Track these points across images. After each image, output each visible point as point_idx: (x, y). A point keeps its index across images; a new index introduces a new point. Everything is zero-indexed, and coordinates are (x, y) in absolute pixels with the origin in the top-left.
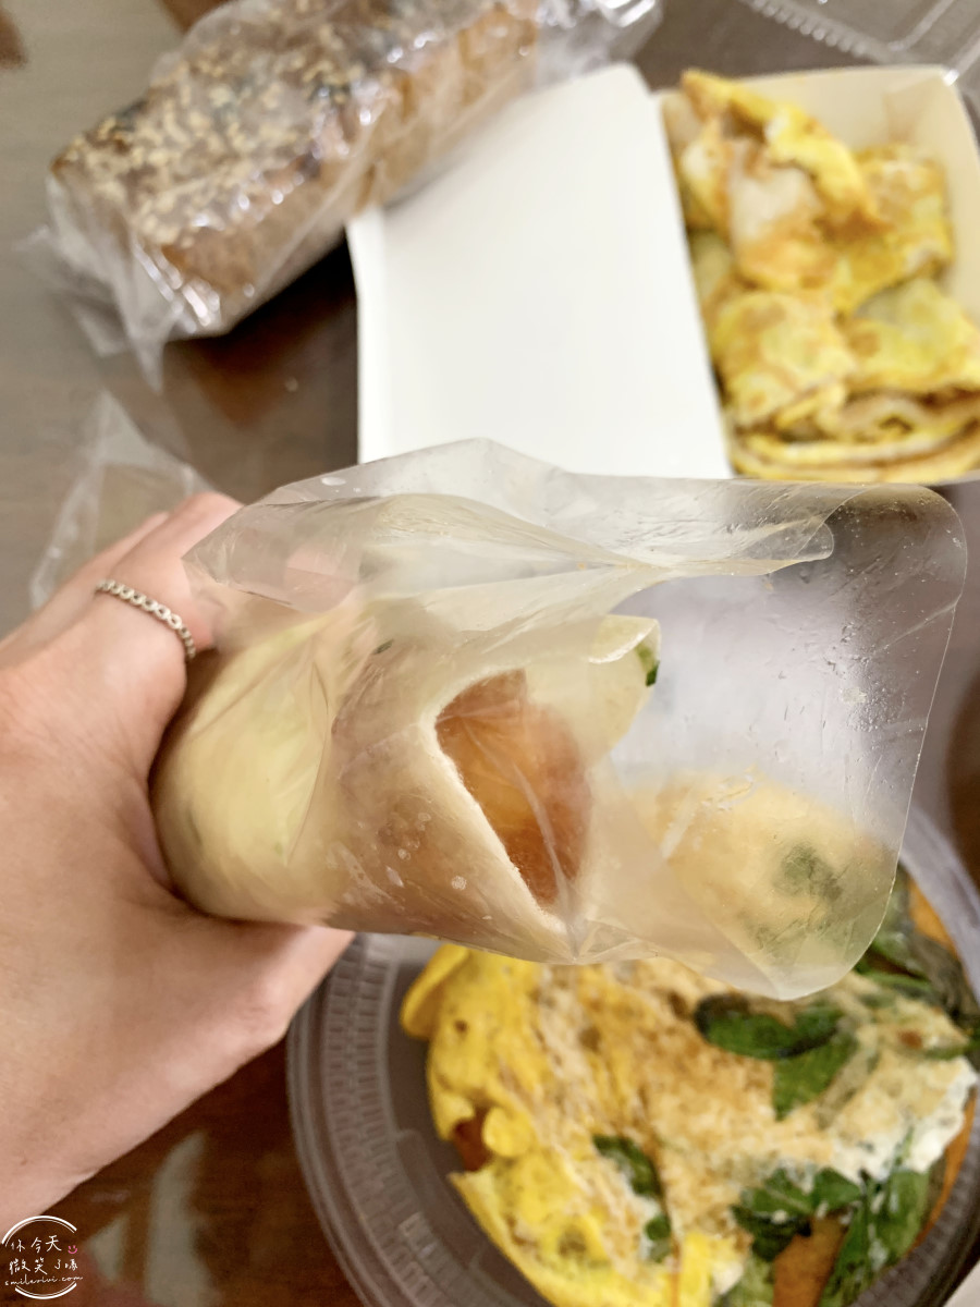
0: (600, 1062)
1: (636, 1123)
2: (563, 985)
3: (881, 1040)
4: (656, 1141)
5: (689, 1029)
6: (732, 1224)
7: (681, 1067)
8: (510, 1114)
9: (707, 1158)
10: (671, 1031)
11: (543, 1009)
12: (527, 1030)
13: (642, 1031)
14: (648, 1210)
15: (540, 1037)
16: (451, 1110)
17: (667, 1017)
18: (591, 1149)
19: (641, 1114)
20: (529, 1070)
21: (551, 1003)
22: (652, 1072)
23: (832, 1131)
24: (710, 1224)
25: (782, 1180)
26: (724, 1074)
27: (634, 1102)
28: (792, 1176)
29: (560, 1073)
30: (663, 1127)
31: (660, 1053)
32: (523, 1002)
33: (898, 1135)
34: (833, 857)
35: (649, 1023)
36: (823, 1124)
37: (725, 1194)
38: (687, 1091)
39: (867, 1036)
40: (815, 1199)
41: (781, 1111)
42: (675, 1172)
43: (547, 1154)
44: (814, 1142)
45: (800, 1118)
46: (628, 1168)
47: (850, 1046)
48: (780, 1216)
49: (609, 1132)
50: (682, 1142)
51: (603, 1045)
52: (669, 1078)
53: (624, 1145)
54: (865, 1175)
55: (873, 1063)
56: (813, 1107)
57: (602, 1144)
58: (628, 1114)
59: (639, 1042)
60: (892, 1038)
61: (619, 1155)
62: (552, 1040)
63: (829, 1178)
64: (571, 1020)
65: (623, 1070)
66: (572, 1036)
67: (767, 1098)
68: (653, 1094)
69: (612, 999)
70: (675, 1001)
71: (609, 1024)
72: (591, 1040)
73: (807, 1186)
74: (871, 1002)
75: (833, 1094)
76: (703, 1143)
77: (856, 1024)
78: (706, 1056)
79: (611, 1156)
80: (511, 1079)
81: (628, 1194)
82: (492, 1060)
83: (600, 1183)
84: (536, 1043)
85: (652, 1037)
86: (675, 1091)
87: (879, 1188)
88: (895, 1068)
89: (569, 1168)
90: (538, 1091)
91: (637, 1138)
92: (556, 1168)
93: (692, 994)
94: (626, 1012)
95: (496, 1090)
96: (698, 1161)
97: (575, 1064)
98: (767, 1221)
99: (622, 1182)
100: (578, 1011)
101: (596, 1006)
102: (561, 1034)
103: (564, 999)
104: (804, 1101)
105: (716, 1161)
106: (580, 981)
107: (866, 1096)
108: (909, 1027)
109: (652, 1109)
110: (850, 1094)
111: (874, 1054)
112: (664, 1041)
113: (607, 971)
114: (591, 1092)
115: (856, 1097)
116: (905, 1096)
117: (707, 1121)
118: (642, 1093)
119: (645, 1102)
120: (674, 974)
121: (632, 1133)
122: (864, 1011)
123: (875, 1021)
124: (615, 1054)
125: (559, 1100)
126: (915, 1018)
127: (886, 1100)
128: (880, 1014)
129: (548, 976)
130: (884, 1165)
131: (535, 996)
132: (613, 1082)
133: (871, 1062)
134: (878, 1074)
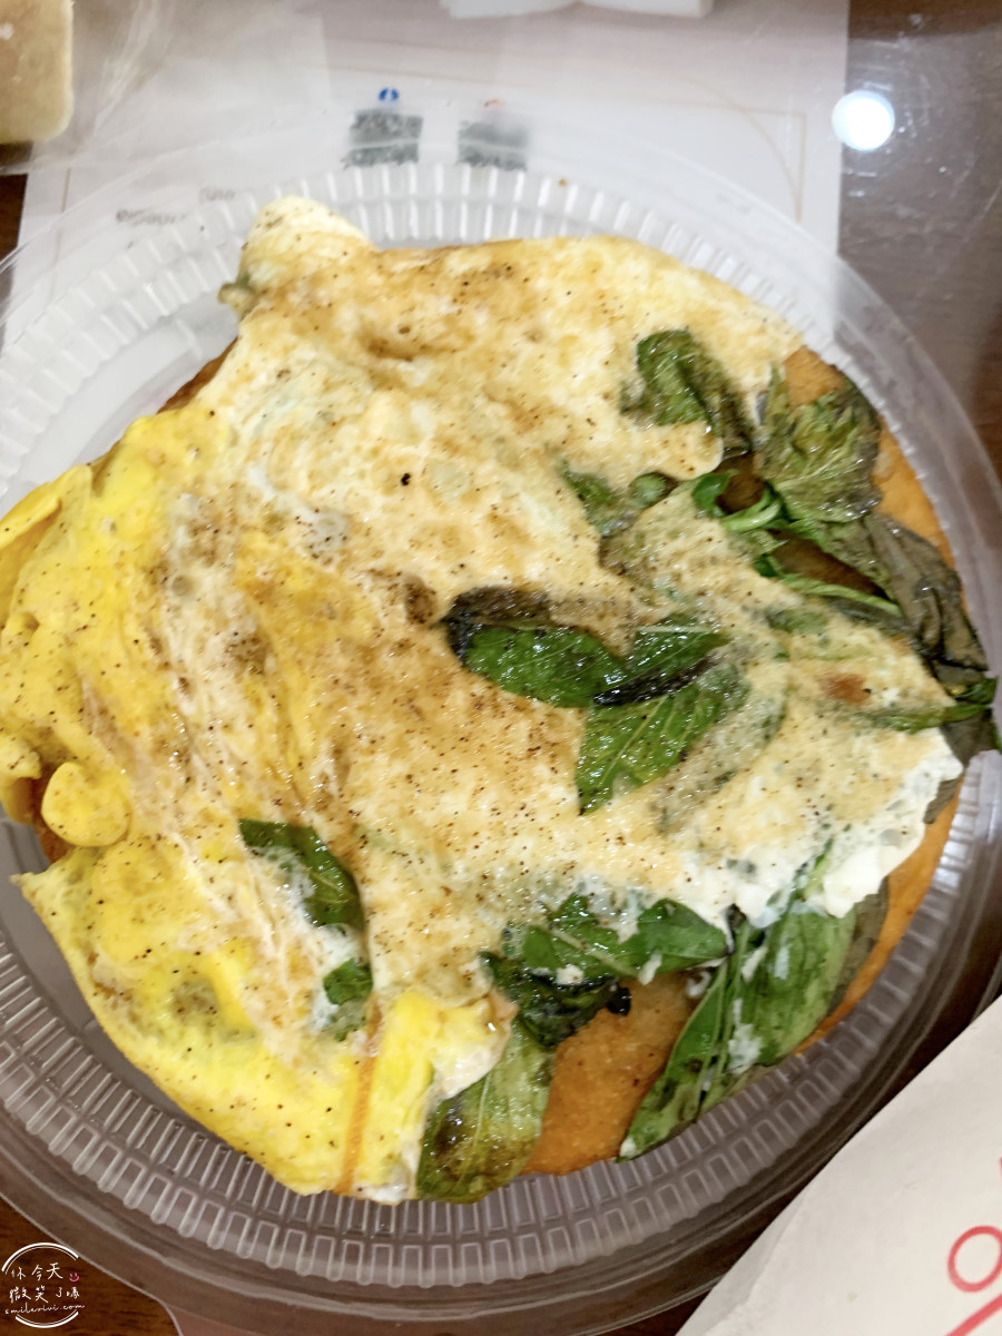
0: (263, 692)
1: (324, 803)
2: (211, 557)
3: (791, 689)
4: (358, 833)
5: (435, 643)
6: (482, 983)
7: (411, 707)
8: (92, 777)
9: (446, 868)
10: (403, 646)
11: (172, 598)
12: (133, 630)
13: (346, 642)
14: (334, 950)
15: (157, 644)
17: (397, 622)
18: (236, 841)
19: (333, 788)
20: (133, 697)
21: (184, 586)
22: (356, 714)
23: (685, 836)
24: (446, 981)
25: (579, 915)
26: (491, 725)
27: (325, 763)
28: (598, 907)
29: (188, 707)
30: (371, 811)
31: (376, 685)
32: (134, 581)
33: (803, 851)
34: (750, 379)
35: (361, 629)
36: (665, 826)
37: (475, 931)
38: (420, 750)
39: (766, 679)
40: (638, 950)
41: (590, 796)
42: (384, 886)
43: (153, 843)
44: (648, 852)
45: (625, 811)
46: (300, 876)
47: (731, 693)
48: (570, 975)
49: (271, 815)
50: (406, 839)
51: (270, 663)
52: (389, 728)
53: (296, 839)
54: (735, 915)
55: (772, 727)
56: (650, 794)
57: (257, 835)
58: (312, 785)
59: (341, 662)
60: (811, 687)
61: (287, 855)
62: (180, 647)
63: (668, 914)
64: (216, 616)
65: (305, 707)
66: (216, 644)
67: (566, 774)
68: (356, 754)
69: (297, 584)
70: (417, 598)
71: (286, 628)
72: (251, 653)
73: (626, 927)
74: (778, 621)
75: (689, 775)
76: (442, 843)
77: (747, 658)
78: (463, 691)
79: (274, 858)
80: (98, 713)
81: (299, 922)
82: (69, 680)
83: (245, 895)
84: (149, 654)
85: (367, 653)
86: (402, 748)
87: (758, 939)
88: (808, 738)
89: (191, 870)
90: (144, 734)
91: (325, 829)
92: (166, 871)
93: (447, 586)
94: (324, 610)
95: (71, 733)
96: (432, 879)
98: (545, 982)
99: (289, 901)
100: (233, 600)
101: (264, 593)
102: (199, 642)
103: (208, 580)
104: (636, 782)
105: (462, 872)
106: (241, 551)
107: (755, 782)
108: (846, 669)
109: (354, 781)
110: (724, 778)
111: (774, 710)
112: (387, 661)
113: (294, 536)
114: (243, 744)
115: (735, 785)
116: (823, 787)
117: (454, 803)
118: (338, 752)
119: (344, 769)
120: (415, 543)
121: (311, 818)
122: (764, 636)
123: (783, 656)
124: (293, 679)
125: (184, 757)
126: (861, 651)
127: (789, 791)
128: (797, 642)
129: (182, 538)
130: (773, 900)
131: (157, 572)
132: (286, 728)
133: (767, 723)
134: (777, 746)
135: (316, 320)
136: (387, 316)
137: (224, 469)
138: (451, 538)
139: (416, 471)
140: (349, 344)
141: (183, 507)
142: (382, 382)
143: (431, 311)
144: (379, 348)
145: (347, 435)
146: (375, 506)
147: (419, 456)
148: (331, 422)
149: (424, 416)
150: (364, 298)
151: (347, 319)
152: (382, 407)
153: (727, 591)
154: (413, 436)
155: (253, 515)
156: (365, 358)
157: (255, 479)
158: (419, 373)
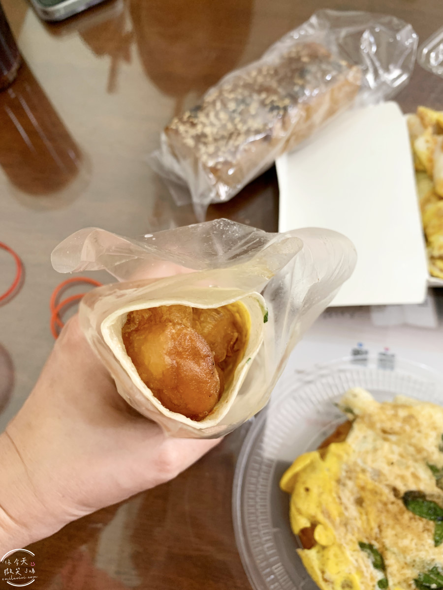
0: (363, 511)
1: (376, 539)
2: (350, 478)
4: (384, 546)
5: (400, 503)
6: (413, 586)
7: (396, 519)
8: (326, 528)
9: (405, 558)
10: (393, 503)
11: (341, 487)
12: (334, 495)
13: (381, 501)
14: (379, 575)
15: (340, 498)
16: (300, 523)
17: (392, 497)
18: (358, 547)
19: (378, 536)
20: (334, 510)
21: (344, 485)
22: (384, 518)
24: (405, 585)
25: (435, 571)
26: (414, 524)
27: (376, 530)
28: (439, 569)
29: (347, 514)
30: (388, 542)
31: (388, 511)
32: (334, 483)
35: (384, 499)
37: (412, 573)
38: (398, 528)
41: (437, 543)
42: (391, 561)
43: (340, 546)
46: (372, 556)
48: (434, 586)
49: (365, 541)
50: (395, 550)
51: (364, 505)
52: (391, 522)
53: (371, 547)
57: (362, 545)
58: (374, 535)
59: (380, 505)
61: (369, 551)
62: (345, 500)
64: (352, 493)
65: (372, 517)
66: (352, 499)
67: (432, 537)
68: (383, 528)
69: (369, 487)
70: (395, 491)
71: (367, 496)
72: (360, 502)
76: (404, 551)
78: (407, 515)
79: (366, 551)
80: (328, 516)
81: (372, 568)
82: (320, 505)
83: (360, 561)
84: (337, 500)
85: (385, 504)
86: (393, 528)
89: (348, 553)
90: (338, 520)
91: (377, 546)
92: (343, 553)
93: (403, 489)
94: (375, 493)
95: (320, 517)
96: (402, 560)
97: (353, 511)
98: (428, 587)
99: (370, 563)
100: (356, 489)
101: (363, 488)
102: (348, 498)
103: (350, 484)
106: (357, 478)
109: (384, 534)
112: (390, 506)
113: (368, 475)
114: (359, 523)
117: (406, 542)
118: (379, 527)
119: (381, 531)
120: (396, 478)
121: (374, 542)
124: (370, 509)
125: (346, 525)
129: (344, 474)
131: (338, 481)
132: (368, 520)
135: (371, 426)
136: (388, 426)
137: (353, 458)
138: (402, 478)
139: (394, 461)
140: (379, 432)
141: (344, 467)
142: (386, 440)
143: (397, 425)
144: (384, 431)
145: (379, 453)
146: (386, 469)
147: (395, 458)
148: (375, 450)
149: (397, 449)
150: (382, 421)
151: (378, 426)
152: (386, 446)
154: (392, 452)
155: (358, 469)
156: (382, 434)
157: (360, 462)
158: (393, 438)
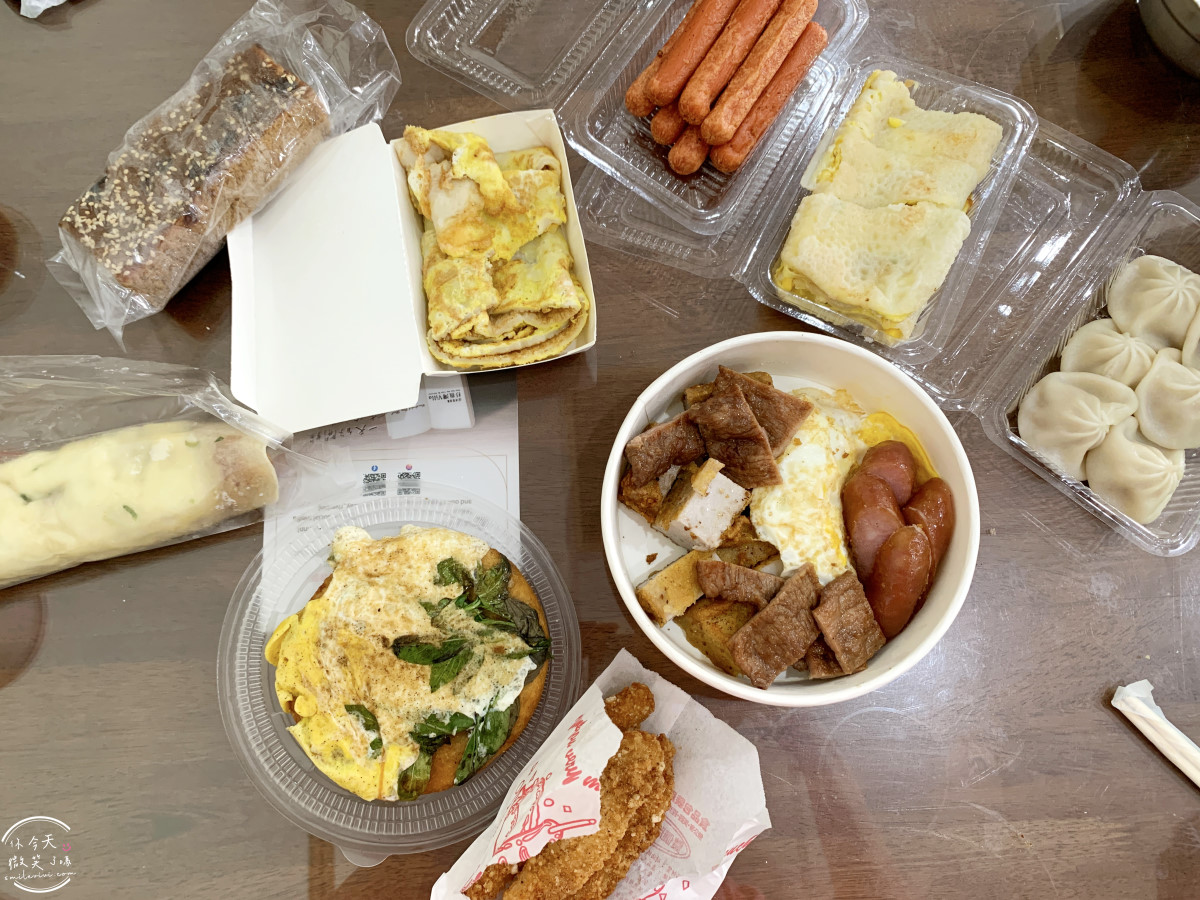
0: (347, 671)
1: (365, 698)
2: (331, 637)
3: (485, 652)
4: (375, 705)
5: (390, 653)
6: (410, 740)
7: (386, 671)
8: (306, 699)
9: (398, 711)
10: (382, 654)
11: (322, 649)
12: (313, 659)
13: (367, 655)
14: (372, 736)
15: (319, 662)
16: (283, 697)
17: (380, 648)
18: (344, 711)
19: (367, 694)
20: (314, 676)
21: (325, 646)
22: (371, 674)
23: (462, 694)
24: (401, 741)
25: (433, 718)
26: (406, 672)
27: (365, 688)
28: (438, 717)
29: (329, 678)
30: (377, 699)
31: (376, 665)
32: (312, 646)
33: (491, 694)
34: (471, 566)
35: (370, 652)
36: (455, 693)
37: (407, 726)
38: (389, 681)
39: (478, 650)
40: (451, 726)
41: (434, 688)
42: (382, 718)
43: (323, 714)
44: (451, 701)
45: (444, 690)
46: (361, 718)
47: (469, 654)
48: (432, 735)
49: (353, 703)
50: (387, 705)
51: (348, 664)
52: (380, 677)
53: (359, 708)
54: (476, 715)
55: (481, 662)
56: (450, 685)
57: (349, 709)
58: (361, 693)
59: (366, 661)
60: (490, 651)
61: (357, 713)
62: (326, 662)
63: (458, 716)
64: (334, 653)
65: (358, 674)
66: (334, 660)
67: (427, 682)
68: (372, 684)
69: (354, 642)
70: (385, 640)
71: (351, 653)
72: (343, 661)
73: (447, 721)
74: (480, 633)
75: (460, 679)
76: (396, 705)
77: (473, 645)
78: (399, 664)
79: (354, 714)
80: (306, 682)
81: (363, 730)
82: (298, 674)
83: (348, 725)
84: (318, 665)
85: (373, 658)
86: (383, 682)
87: (482, 719)
88: (490, 664)
89: (334, 720)
90: (319, 689)
91: (367, 705)
92: (327, 721)
93: (392, 637)
94: (360, 647)
95: (300, 688)
96: (394, 714)
97: (337, 673)
98: (428, 737)
99: (360, 725)
100: (338, 648)
101: (345, 645)
102: (330, 660)
103: (331, 643)
104: (446, 683)
105: (402, 711)
106: (339, 635)
107: (478, 678)
108: (499, 644)
109: (373, 691)
110: (470, 678)
111: (481, 658)
112: (378, 659)
113: (351, 628)
114: (344, 685)
115: (473, 679)
116: (495, 677)
117: (398, 694)
118: (368, 684)
119: (370, 689)
120: (383, 627)
121: (363, 702)
122: (477, 638)
123: (482, 643)
124: (354, 667)
125: (329, 690)
126: (502, 640)
127: (487, 679)
128: (485, 639)
129: (323, 633)
130: (484, 709)
131: (318, 643)
132: (354, 680)
133: (479, 662)
134: (483, 667)
135: (353, 571)
136: (370, 568)
137: (332, 614)
138: (391, 624)
139: (381, 607)
140: (362, 576)
141: (323, 625)
142: (372, 584)
143: (382, 564)
144: (370, 575)
145: (363, 600)
146: (371, 618)
147: (381, 603)
148: (359, 598)
149: (383, 592)
150: (364, 563)
151: (361, 569)
152: (372, 591)
153: (467, 628)
154: (381, 598)
155: (341, 625)
156: (367, 579)
157: (341, 615)
158: (381, 580)
